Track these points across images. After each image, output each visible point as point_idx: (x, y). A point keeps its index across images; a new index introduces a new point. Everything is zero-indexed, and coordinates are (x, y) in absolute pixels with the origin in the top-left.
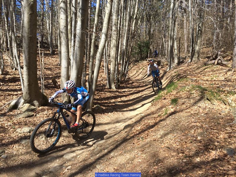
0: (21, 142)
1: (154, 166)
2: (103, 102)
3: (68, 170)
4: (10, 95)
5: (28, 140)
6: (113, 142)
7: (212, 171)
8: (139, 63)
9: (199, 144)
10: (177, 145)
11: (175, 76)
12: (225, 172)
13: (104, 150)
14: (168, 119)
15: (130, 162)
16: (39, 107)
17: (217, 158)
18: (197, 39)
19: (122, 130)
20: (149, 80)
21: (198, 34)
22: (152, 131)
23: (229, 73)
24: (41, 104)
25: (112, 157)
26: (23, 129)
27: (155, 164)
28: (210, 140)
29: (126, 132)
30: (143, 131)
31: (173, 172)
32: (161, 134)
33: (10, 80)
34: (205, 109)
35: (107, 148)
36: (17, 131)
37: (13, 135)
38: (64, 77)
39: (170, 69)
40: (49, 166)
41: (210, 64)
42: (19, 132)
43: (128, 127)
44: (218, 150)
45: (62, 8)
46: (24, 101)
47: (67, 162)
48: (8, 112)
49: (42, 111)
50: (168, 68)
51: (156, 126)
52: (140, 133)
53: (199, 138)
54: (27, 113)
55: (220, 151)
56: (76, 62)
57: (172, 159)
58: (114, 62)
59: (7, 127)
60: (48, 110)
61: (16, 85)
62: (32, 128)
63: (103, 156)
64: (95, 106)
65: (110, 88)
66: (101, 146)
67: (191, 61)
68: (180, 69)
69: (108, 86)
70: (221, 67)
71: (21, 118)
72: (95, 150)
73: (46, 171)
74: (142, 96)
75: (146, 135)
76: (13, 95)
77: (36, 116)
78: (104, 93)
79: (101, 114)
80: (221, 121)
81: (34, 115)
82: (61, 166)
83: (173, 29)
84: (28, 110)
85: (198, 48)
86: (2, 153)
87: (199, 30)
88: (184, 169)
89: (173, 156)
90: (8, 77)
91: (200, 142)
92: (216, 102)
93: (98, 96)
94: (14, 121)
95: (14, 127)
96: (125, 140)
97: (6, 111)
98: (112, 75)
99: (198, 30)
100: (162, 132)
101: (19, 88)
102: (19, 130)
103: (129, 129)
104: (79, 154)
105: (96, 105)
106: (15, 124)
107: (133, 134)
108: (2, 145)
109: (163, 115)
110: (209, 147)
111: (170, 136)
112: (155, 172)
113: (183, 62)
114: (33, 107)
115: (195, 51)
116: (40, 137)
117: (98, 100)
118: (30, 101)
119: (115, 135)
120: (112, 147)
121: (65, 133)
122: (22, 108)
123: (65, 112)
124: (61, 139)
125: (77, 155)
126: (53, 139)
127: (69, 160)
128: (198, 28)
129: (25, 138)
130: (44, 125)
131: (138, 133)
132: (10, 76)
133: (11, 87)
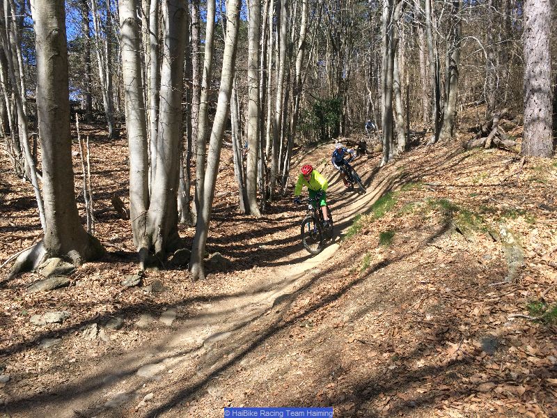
0: (41, 346)
1: (329, 382)
2: (229, 245)
3: (146, 401)
4: (14, 240)
5: (57, 340)
6: (248, 335)
7: (445, 387)
8: (318, 150)
9: (428, 330)
10: (382, 335)
11: (396, 178)
12: (472, 386)
13: (228, 354)
14: (369, 278)
15: (280, 377)
16: (81, 264)
17: (459, 358)
19: (269, 309)
21: (450, 77)
22: (332, 307)
23: (514, 167)
24: (86, 258)
25: (243, 369)
26: (45, 316)
27: (331, 378)
28: (450, 320)
29: (278, 312)
30: (313, 308)
31: (366, 392)
32: (352, 312)
33: (16, 205)
34: (450, 251)
35: (233, 350)
36: (31, 320)
37: (23, 331)
38: (137, 194)
39: (387, 162)
40: (106, 395)
41: (476, 147)
42: (36, 323)
43: (283, 301)
44: (465, 341)
45: (127, 37)
46: (46, 252)
47: (145, 385)
48: (12, 279)
49: (89, 274)
50: (384, 159)
51: (343, 296)
52: (306, 313)
53: (428, 318)
54: (53, 280)
55: (468, 343)
56: (163, 159)
57: (366, 365)
58: (254, 151)
59: (9, 314)
60: (102, 269)
61: (28, 216)
62: (66, 311)
63: (224, 368)
64: (210, 256)
65: (248, 211)
66: (221, 346)
67: (436, 140)
68: (411, 159)
69: (242, 209)
70: (499, 153)
71: (40, 291)
72: (208, 356)
73: (97, 407)
75: (320, 317)
76: (23, 239)
77: (75, 285)
78: (234, 225)
79: (226, 273)
80: (480, 277)
81: (69, 283)
82: (131, 395)
83: (389, 68)
84: (56, 273)
85: (449, 108)
87: (451, 68)
88: (388, 385)
89: (369, 359)
90: (9, 197)
91: (430, 325)
92: (475, 236)
93: (219, 232)
94: (26, 299)
95: (24, 313)
96: (273, 330)
97: (8, 276)
98: (250, 181)
99: (448, 67)
100: (352, 308)
101: (36, 221)
102: (35, 319)
103: (284, 304)
104: (173, 366)
105: (212, 253)
106: (26, 305)
107: (292, 316)
109: (359, 269)
110: (447, 335)
111: (369, 317)
112: (330, 396)
114: (69, 265)
115: (445, 118)
116: (85, 332)
117: (218, 241)
118: (62, 254)
119: (253, 320)
120: (245, 346)
121: (142, 321)
122: (43, 268)
123: (140, 272)
124: (133, 334)
125: (168, 369)
126: (114, 337)
127: (150, 381)
128: (450, 64)
129: (51, 335)
130: (94, 304)
131: (302, 312)
132: (16, 196)
133: (18, 221)
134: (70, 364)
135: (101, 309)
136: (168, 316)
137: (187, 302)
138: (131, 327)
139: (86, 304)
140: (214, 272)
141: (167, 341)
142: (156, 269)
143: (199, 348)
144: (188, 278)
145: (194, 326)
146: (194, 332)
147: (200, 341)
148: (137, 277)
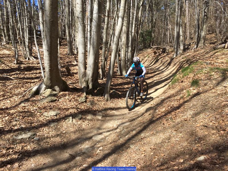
0: (50, 125)
1: (196, 143)
2: (117, 87)
3: (100, 150)
4: (28, 83)
5: (56, 123)
6: (139, 123)
8: (144, 52)
11: (184, 62)
13: (132, 131)
14: (193, 100)
15: (167, 141)
16: (60, 92)
18: (203, 24)
19: (144, 113)
20: (156, 67)
21: (204, 19)
22: (178, 112)
24: (62, 90)
25: (144, 138)
26: (49, 113)
29: (150, 114)
30: (169, 112)
32: (191, 114)
33: (26, 69)
35: (134, 130)
36: (44, 114)
37: (41, 119)
38: (81, 63)
39: (176, 56)
40: (81, 147)
41: (220, 48)
42: (46, 116)
43: (151, 110)
47: (97, 143)
48: (31, 97)
49: (64, 96)
50: (175, 54)
51: (182, 107)
52: (166, 115)
54: (50, 98)
56: (93, 48)
57: (213, 136)
58: (125, 48)
59: (33, 112)
60: (69, 95)
61: (31, 74)
62: (58, 111)
63: (133, 137)
64: (111, 91)
65: (121, 74)
66: (127, 128)
67: (197, 47)
69: (119, 73)
71: (45, 103)
72: (123, 132)
73: (78, 152)
74: (153, 81)
75: (174, 116)
76: (31, 83)
77: (58, 101)
78: (117, 79)
79: (118, 99)
81: (56, 100)
82: (93, 147)
84: (51, 95)
85: (203, 33)
86: (34, 136)
87: (205, 15)
89: (213, 134)
90: (22, 66)
94: (39, 106)
95: (40, 111)
96: (151, 122)
97: (29, 97)
98: (123, 61)
99: (203, 15)
101: (35, 76)
102: (46, 114)
103: (151, 111)
104: (107, 136)
106: (39, 108)
107: (159, 116)
108: (33, 128)
109: (185, 96)
111: (202, 115)
112: (200, 150)
113: (188, 49)
114: (54, 92)
115: (201, 37)
116: (67, 120)
118: (51, 87)
119: (138, 118)
120: (140, 128)
121: (89, 117)
122: (44, 93)
123: (85, 96)
124: (86, 122)
125: (106, 137)
126: (79, 123)
127: (99, 142)
128: (204, 14)
129: (53, 121)
130: (68, 109)
131: (163, 114)
132: (25, 66)
133: (28, 75)
134: (63, 133)
135: (72, 111)
136: (99, 115)
137: (106, 109)
138: (85, 119)
139: (65, 108)
140: (114, 98)
141: (101, 125)
142: (91, 95)
143: (116, 129)
144: (104, 100)
145: (111, 120)
146: (112, 122)
147: (115, 126)
148: (84, 98)
